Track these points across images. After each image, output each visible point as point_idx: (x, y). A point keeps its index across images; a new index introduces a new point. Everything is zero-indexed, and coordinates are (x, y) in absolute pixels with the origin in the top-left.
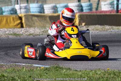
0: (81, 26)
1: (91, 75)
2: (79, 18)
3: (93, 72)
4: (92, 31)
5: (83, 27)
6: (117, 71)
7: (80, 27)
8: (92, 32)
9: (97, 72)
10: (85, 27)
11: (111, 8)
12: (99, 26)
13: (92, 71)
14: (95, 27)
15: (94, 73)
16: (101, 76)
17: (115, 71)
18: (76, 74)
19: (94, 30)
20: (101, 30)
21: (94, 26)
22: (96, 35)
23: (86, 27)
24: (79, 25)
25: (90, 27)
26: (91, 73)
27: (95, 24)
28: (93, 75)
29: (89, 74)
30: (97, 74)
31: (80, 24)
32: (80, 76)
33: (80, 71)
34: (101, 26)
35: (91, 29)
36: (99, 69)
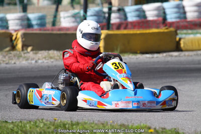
0: (25, 51)
1: (28, 128)
2: (22, 38)
3: (32, 123)
4: (44, 60)
5: (28, 53)
6: (69, 122)
7: (24, 53)
8: (43, 62)
9: (37, 124)
10: (31, 53)
11: (74, 22)
12: (55, 52)
13: (30, 122)
14: (48, 53)
15: (33, 125)
16: (43, 130)
17: (65, 123)
18: (5, 126)
19: (47, 59)
20: (58, 58)
21: (47, 51)
22: (49, 67)
23: (34, 53)
24: (23, 50)
25: (41, 53)
26: (28, 126)
27: (49, 49)
28: (30, 128)
29: (25, 127)
30: (37, 127)
31: (24, 48)
32: (10, 130)
33: (12, 122)
34: (58, 52)
35: (42, 56)
36: (42, 120)
